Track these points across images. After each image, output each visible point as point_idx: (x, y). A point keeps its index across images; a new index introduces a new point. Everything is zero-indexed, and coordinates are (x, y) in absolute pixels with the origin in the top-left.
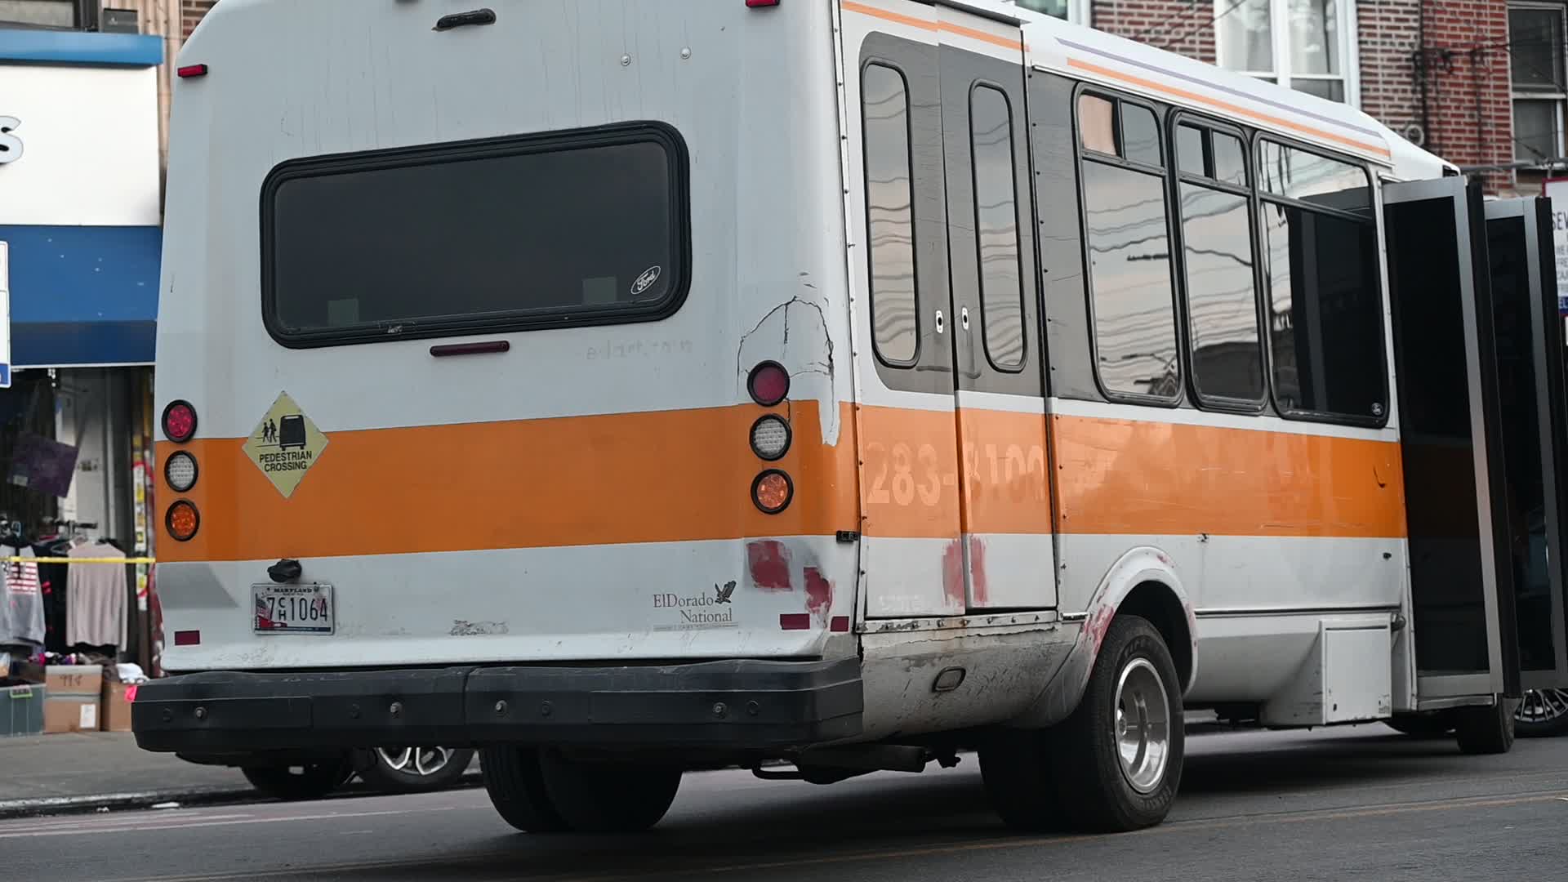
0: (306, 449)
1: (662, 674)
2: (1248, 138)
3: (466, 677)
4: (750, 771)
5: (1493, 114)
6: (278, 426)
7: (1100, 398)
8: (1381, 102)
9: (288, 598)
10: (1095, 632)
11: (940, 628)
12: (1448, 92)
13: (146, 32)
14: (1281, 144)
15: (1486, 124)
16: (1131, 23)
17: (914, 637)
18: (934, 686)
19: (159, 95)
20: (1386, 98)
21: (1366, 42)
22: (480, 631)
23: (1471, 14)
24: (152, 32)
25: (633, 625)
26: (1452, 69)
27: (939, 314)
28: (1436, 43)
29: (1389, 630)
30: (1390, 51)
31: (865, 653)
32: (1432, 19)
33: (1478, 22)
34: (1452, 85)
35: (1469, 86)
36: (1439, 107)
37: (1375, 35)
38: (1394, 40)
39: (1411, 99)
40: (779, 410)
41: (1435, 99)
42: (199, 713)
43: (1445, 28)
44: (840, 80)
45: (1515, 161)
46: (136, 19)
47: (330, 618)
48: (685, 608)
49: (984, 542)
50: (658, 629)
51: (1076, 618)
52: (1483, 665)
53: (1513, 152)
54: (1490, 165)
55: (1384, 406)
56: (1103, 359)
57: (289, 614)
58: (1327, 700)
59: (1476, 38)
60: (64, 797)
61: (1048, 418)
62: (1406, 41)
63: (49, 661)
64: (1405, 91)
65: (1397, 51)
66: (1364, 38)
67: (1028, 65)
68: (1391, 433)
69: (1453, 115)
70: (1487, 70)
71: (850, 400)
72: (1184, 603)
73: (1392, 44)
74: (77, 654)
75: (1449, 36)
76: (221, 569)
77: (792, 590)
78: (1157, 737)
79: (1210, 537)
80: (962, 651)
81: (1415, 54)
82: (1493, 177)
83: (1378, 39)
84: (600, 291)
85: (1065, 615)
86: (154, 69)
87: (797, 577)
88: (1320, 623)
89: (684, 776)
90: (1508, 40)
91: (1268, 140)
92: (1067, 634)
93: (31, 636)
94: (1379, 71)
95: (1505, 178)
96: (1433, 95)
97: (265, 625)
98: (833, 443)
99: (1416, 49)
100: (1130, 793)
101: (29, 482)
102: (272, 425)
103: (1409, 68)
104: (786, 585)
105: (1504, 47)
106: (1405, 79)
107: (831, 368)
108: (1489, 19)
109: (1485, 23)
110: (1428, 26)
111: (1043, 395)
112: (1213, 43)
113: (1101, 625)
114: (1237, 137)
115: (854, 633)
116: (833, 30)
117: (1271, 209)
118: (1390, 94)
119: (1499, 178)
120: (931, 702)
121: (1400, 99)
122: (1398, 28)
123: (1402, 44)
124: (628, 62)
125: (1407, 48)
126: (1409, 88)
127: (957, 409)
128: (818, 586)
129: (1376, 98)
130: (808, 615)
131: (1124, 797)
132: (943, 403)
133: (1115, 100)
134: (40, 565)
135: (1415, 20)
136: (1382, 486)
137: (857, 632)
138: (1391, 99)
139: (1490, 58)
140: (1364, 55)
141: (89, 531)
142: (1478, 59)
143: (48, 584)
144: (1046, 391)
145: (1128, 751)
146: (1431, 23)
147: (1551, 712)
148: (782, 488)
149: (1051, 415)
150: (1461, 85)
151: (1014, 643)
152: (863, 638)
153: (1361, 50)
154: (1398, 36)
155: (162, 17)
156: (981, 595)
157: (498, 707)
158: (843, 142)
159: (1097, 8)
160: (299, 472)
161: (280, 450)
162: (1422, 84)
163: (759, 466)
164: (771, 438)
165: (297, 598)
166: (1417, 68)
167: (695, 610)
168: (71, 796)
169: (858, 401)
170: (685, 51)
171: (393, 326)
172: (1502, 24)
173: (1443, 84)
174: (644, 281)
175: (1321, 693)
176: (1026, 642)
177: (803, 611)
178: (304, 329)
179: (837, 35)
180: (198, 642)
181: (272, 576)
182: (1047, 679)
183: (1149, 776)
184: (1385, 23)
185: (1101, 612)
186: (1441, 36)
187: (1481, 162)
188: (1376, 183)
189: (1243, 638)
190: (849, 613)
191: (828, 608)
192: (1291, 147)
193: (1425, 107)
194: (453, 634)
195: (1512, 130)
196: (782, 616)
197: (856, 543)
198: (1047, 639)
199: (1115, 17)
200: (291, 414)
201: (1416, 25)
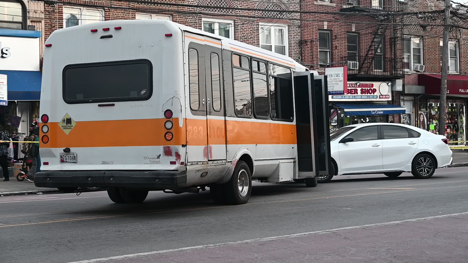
0: (71, 125)
1: (145, 173)
2: (267, 63)
3: (104, 173)
4: (163, 191)
5: (315, 54)
6: (66, 120)
7: (236, 116)
8: (293, 51)
9: (67, 156)
10: (234, 164)
11: (203, 164)
12: (306, 49)
13: (37, 30)
14: (273, 64)
15: (314, 56)
16: (242, 33)
17: (197, 166)
18: (201, 176)
19: (40, 44)
20: (293, 50)
21: (290, 38)
22: (108, 163)
23: (311, 33)
24: (38, 31)
25: (140, 163)
26: (307, 45)
27: (204, 100)
28: (304, 39)
29: (293, 163)
30: (295, 40)
31: (187, 169)
32: (303, 34)
33: (312, 35)
34: (307, 47)
35: (310, 48)
36: (304, 52)
37: (292, 37)
38: (295, 38)
39: (299, 50)
40: (171, 120)
41: (304, 50)
42: (48, 179)
43: (306, 36)
44: (184, 52)
45: (319, 63)
46: (35, 28)
47: (76, 160)
48: (151, 160)
49: (212, 146)
50: (145, 164)
51: (230, 161)
52: (312, 170)
53: (319, 61)
54: (314, 64)
55: (293, 117)
56: (236, 106)
57: (67, 159)
58: (280, 177)
59: (312, 38)
60: (18, 191)
61: (225, 121)
62: (298, 38)
63: (15, 162)
64: (297, 49)
65: (296, 40)
66: (289, 38)
67: (222, 48)
68: (294, 123)
69: (307, 54)
70: (314, 45)
71: (185, 118)
72: (252, 158)
73: (295, 39)
74: (21, 160)
75: (307, 38)
76: (53, 149)
77: (172, 156)
78: (246, 186)
79: (257, 145)
80: (207, 169)
81: (300, 41)
82: (315, 66)
83: (292, 38)
84: (134, 94)
85: (228, 161)
86: (39, 38)
87: (174, 154)
88: (279, 162)
89: (149, 192)
90: (318, 39)
91: (271, 64)
92: (228, 165)
93: (11, 157)
94: (292, 44)
95: (317, 67)
96: (303, 49)
97: (62, 161)
98: (182, 127)
99: (300, 40)
100: (241, 197)
101: (11, 124)
102: (64, 120)
103: (298, 44)
104: (171, 155)
105: (317, 40)
106: (297, 46)
107: (181, 111)
108: (315, 34)
109: (314, 35)
110: (302, 35)
111: (224, 116)
112: (259, 38)
113: (235, 163)
114: (264, 63)
115: (185, 165)
116: (183, 41)
117: (271, 77)
118: (295, 49)
119: (316, 67)
120: (201, 179)
121: (296, 50)
122: (296, 36)
123: (297, 39)
124: (140, 47)
125: (298, 40)
126: (298, 48)
127: (207, 119)
128: (178, 156)
129: (292, 50)
130: (176, 162)
131: (239, 198)
132: (204, 118)
133: (240, 56)
134: (13, 143)
135: (300, 34)
136: (292, 134)
137: (186, 165)
138: (295, 50)
139: (315, 42)
140: (289, 41)
141: (24, 135)
142: (312, 42)
143: (15, 146)
144: (225, 115)
145: (240, 188)
146: (303, 35)
147: (325, 178)
148: (171, 135)
149: (226, 120)
150: (309, 48)
151: (218, 167)
152: (187, 166)
153: (289, 40)
154: (296, 37)
155: (40, 27)
156: (211, 157)
157: (111, 179)
158: (185, 64)
159: (235, 30)
160: (69, 130)
161: (66, 125)
162: (301, 47)
163: (166, 131)
164: (169, 125)
165: (69, 156)
166: (300, 44)
167: (153, 160)
168: (19, 191)
169: (187, 118)
170: (152, 45)
171: (90, 100)
172: (317, 35)
173: (305, 47)
174: (143, 92)
175: (279, 176)
176: (220, 167)
177: (175, 161)
178: (72, 100)
179: (184, 42)
180: (48, 164)
181: (64, 151)
182: (224, 174)
183: (244, 193)
184: (294, 35)
185: (235, 160)
186: (305, 37)
187: (312, 63)
188: (292, 72)
189: (264, 165)
190: (184, 161)
191: (180, 160)
192: (275, 65)
193: (301, 52)
194: (102, 164)
195: (319, 57)
196: (170, 162)
197: (186, 147)
198: (224, 166)
199: (239, 32)
200: (68, 117)
201: (300, 35)
